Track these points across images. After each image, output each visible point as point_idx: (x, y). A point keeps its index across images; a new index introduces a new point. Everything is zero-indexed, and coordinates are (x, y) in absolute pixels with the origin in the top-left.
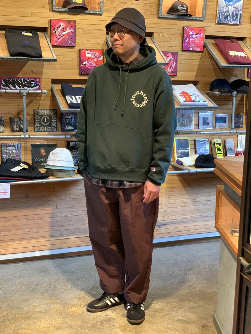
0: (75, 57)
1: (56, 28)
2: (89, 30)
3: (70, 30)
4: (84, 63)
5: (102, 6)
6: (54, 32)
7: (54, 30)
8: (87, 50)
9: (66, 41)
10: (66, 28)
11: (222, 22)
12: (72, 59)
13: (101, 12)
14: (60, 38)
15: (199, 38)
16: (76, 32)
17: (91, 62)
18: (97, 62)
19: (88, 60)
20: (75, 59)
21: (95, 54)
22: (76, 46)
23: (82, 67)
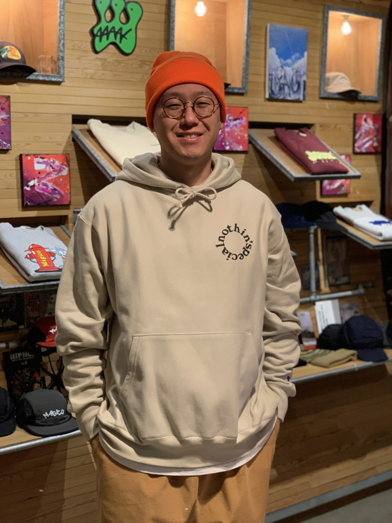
0: (11, 172)
2: (37, 114)
4: (31, 183)
5: (61, 67)
8: (36, 156)
11: (276, 97)
12: (6, 175)
13: (60, 77)
15: (240, 127)
16: (12, 120)
17: (44, 181)
18: (57, 179)
19: (38, 178)
20: (11, 175)
21: (52, 164)
22: (12, 149)
23: (27, 191)
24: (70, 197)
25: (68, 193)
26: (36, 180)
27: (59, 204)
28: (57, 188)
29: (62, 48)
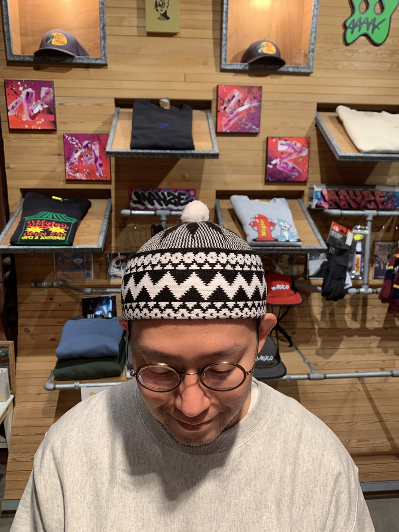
0: (258, 152)
1: (226, 100)
2: (285, 102)
3: (251, 103)
4: (274, 162)
5: (311, 58)
6: (223, 107)
7: (223, 105)
8: (280, 138)
9: (243, 123)
10: (244, 100)
12: (254, 155)
13: (309, 68)
14: (233, 119)
16: (262, 107)
17: (285, 161)
18: (297, 159)
19: (280, 157)
20: (258, 155)
21: (294, 146)
22: (261, 132)
23: (270, 169)
24: (308, 174)
25: (306, 171)
26: (278, 160)
27: (296, 180)
28: (296, 167)
29: (313, 41)
